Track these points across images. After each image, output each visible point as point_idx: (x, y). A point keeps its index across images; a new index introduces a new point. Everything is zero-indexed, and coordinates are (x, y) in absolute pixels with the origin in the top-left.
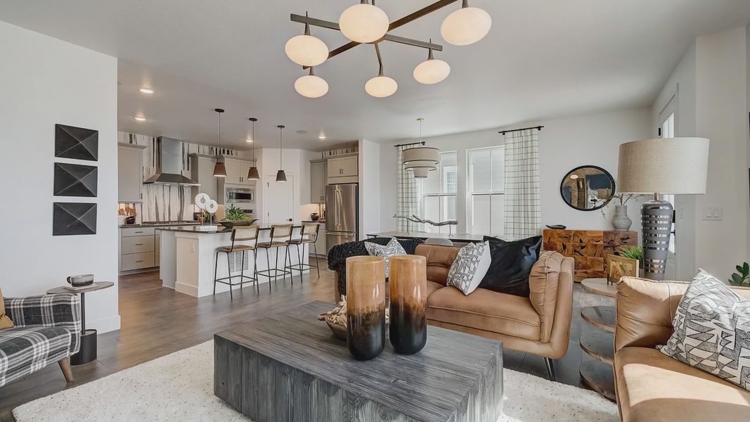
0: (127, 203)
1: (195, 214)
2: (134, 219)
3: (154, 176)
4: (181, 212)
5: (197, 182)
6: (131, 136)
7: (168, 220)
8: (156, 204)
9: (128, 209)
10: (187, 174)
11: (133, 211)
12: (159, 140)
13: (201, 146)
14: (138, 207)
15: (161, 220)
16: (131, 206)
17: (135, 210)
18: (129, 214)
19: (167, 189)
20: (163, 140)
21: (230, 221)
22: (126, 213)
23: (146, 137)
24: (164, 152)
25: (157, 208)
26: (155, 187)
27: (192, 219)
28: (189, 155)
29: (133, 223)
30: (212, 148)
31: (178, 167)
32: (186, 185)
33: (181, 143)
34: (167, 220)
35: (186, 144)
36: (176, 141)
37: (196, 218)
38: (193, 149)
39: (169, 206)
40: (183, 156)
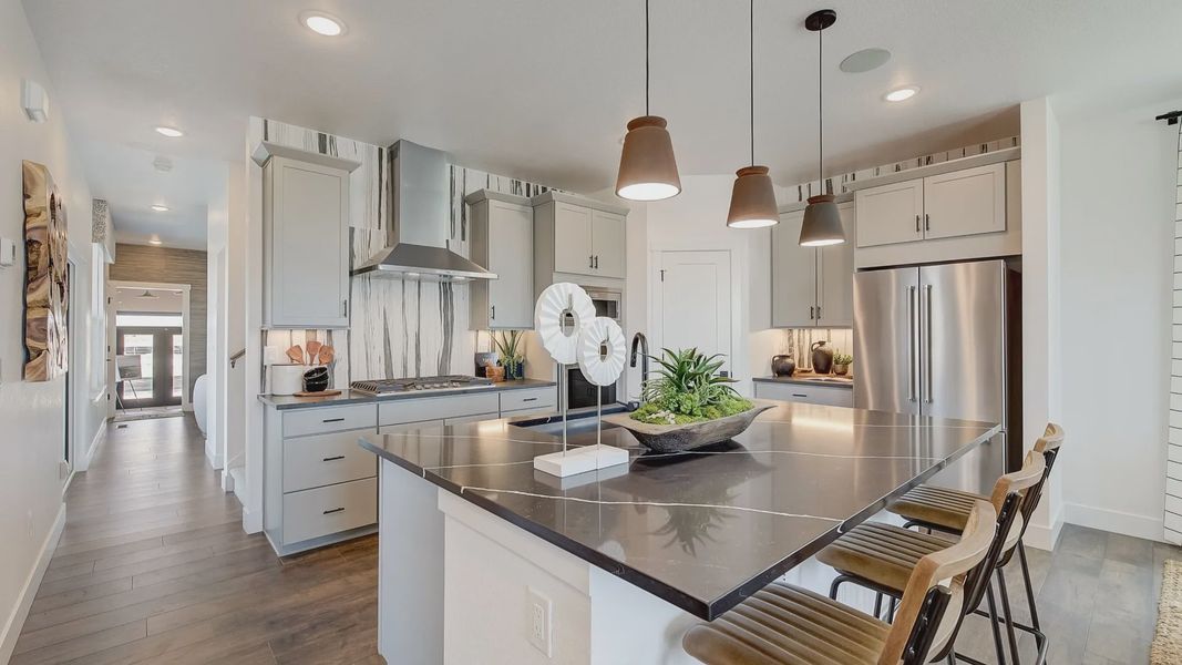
0: (312, 330)
1: (479, 357)
2: (325, 377)
3: (381, 253)
4: (447, 351)
5: (485, 265)
6: (322, 138)
7: (414, 376)
8: (385, 324)
9: (313, 347)
10: (462, 249)
11: (327, 351)
12: (393, 154)
13: (493, 177)
14: (339, 340)
15: (398, 375)
16: (321, 337)
17: (331, 348)
18: (316, 361)
19: (411, 288)
20: (402, 153)
21: (685, 423)
22: (306, 357)
23: (361, 145)
24: (404, 184)
25: (387, 342)
26: (383, 284)
27: (470, 372)
28: (465, 200)
29: (322, 387)
30: (518, 184)
31: (439, 230)
32: (460, 275)
33: (448, 165)
34: (412, 374)
35: (458, 170)
36: (434, 154)
37: (481, 371)
38: (475, 182)
39: (418, 336)
40: (451, 204)
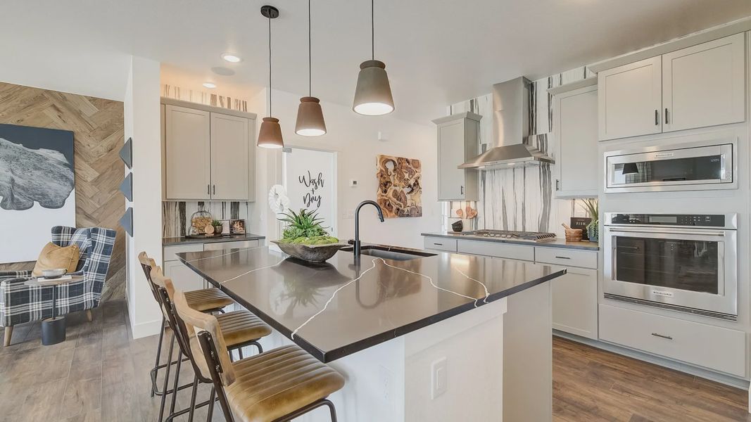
1: (574, 220)
4: (545, 215)
7: (521, 230)
8: (503, 197)
15: (511, 228)
16: (472, 205)
22: (465, 215)
25: (504, 208)
26: (503, 172)
39: (524, 204)
40: (549, 106)
